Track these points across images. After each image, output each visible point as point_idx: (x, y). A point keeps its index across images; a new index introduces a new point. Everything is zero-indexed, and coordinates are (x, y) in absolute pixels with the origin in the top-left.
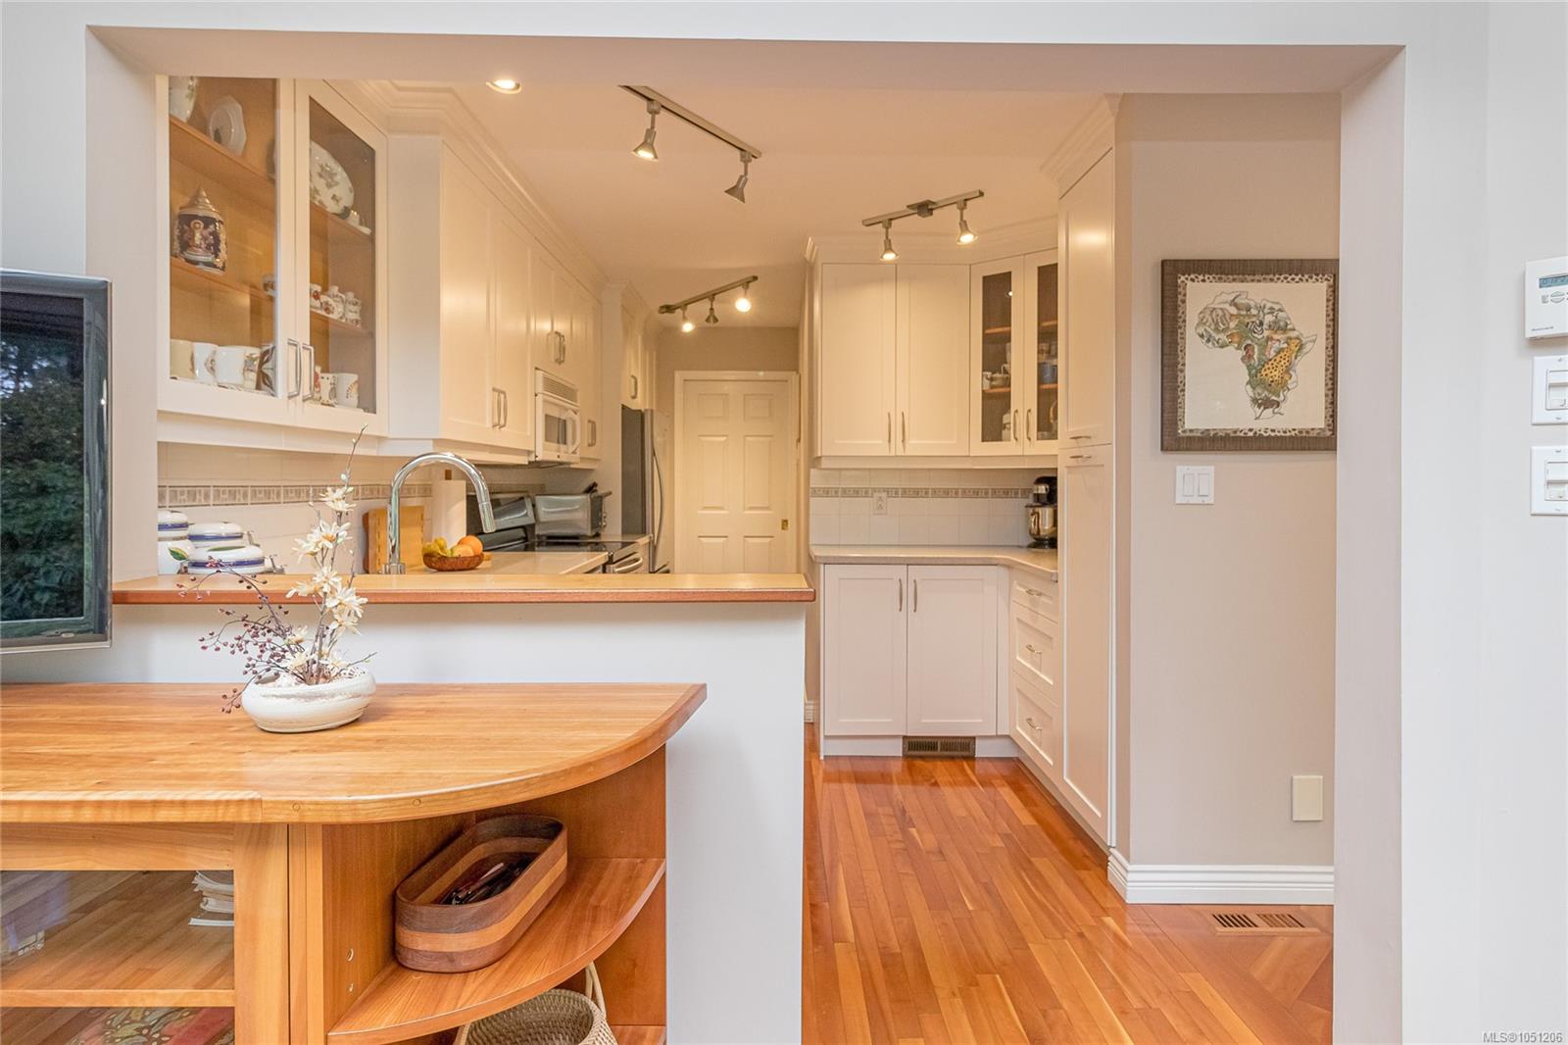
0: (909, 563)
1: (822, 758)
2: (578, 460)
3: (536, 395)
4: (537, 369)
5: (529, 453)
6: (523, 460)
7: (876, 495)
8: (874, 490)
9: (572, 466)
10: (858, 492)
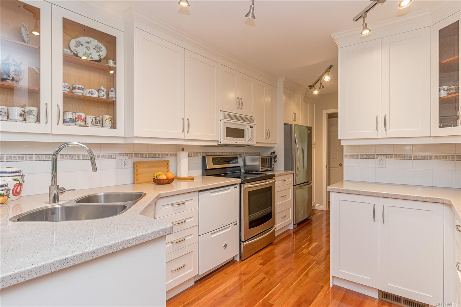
0: (380, 196)
1: (331, 286)
2: (255, 144)
3: (220, 120)
4: (221, 111)
5: (218, 141)
6: (216, 144)
7: (379, 158)
8: (378, 155)
9: (254, 146)
10: (369, 157)
